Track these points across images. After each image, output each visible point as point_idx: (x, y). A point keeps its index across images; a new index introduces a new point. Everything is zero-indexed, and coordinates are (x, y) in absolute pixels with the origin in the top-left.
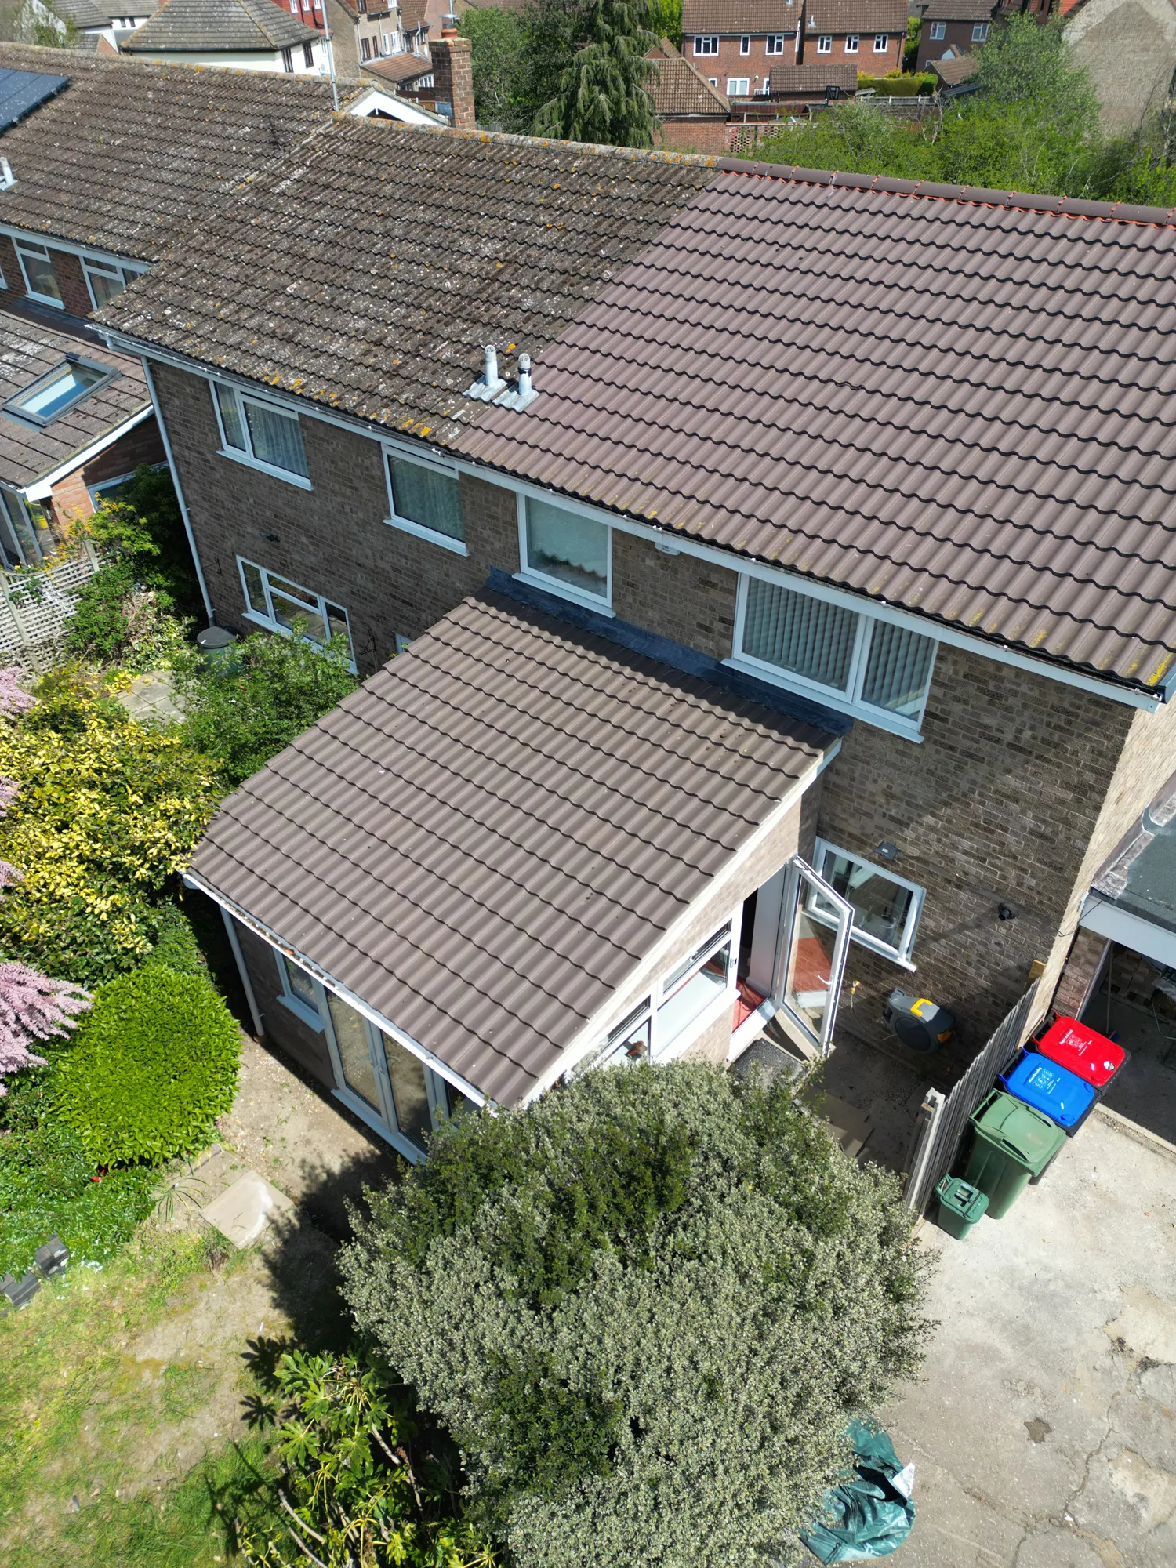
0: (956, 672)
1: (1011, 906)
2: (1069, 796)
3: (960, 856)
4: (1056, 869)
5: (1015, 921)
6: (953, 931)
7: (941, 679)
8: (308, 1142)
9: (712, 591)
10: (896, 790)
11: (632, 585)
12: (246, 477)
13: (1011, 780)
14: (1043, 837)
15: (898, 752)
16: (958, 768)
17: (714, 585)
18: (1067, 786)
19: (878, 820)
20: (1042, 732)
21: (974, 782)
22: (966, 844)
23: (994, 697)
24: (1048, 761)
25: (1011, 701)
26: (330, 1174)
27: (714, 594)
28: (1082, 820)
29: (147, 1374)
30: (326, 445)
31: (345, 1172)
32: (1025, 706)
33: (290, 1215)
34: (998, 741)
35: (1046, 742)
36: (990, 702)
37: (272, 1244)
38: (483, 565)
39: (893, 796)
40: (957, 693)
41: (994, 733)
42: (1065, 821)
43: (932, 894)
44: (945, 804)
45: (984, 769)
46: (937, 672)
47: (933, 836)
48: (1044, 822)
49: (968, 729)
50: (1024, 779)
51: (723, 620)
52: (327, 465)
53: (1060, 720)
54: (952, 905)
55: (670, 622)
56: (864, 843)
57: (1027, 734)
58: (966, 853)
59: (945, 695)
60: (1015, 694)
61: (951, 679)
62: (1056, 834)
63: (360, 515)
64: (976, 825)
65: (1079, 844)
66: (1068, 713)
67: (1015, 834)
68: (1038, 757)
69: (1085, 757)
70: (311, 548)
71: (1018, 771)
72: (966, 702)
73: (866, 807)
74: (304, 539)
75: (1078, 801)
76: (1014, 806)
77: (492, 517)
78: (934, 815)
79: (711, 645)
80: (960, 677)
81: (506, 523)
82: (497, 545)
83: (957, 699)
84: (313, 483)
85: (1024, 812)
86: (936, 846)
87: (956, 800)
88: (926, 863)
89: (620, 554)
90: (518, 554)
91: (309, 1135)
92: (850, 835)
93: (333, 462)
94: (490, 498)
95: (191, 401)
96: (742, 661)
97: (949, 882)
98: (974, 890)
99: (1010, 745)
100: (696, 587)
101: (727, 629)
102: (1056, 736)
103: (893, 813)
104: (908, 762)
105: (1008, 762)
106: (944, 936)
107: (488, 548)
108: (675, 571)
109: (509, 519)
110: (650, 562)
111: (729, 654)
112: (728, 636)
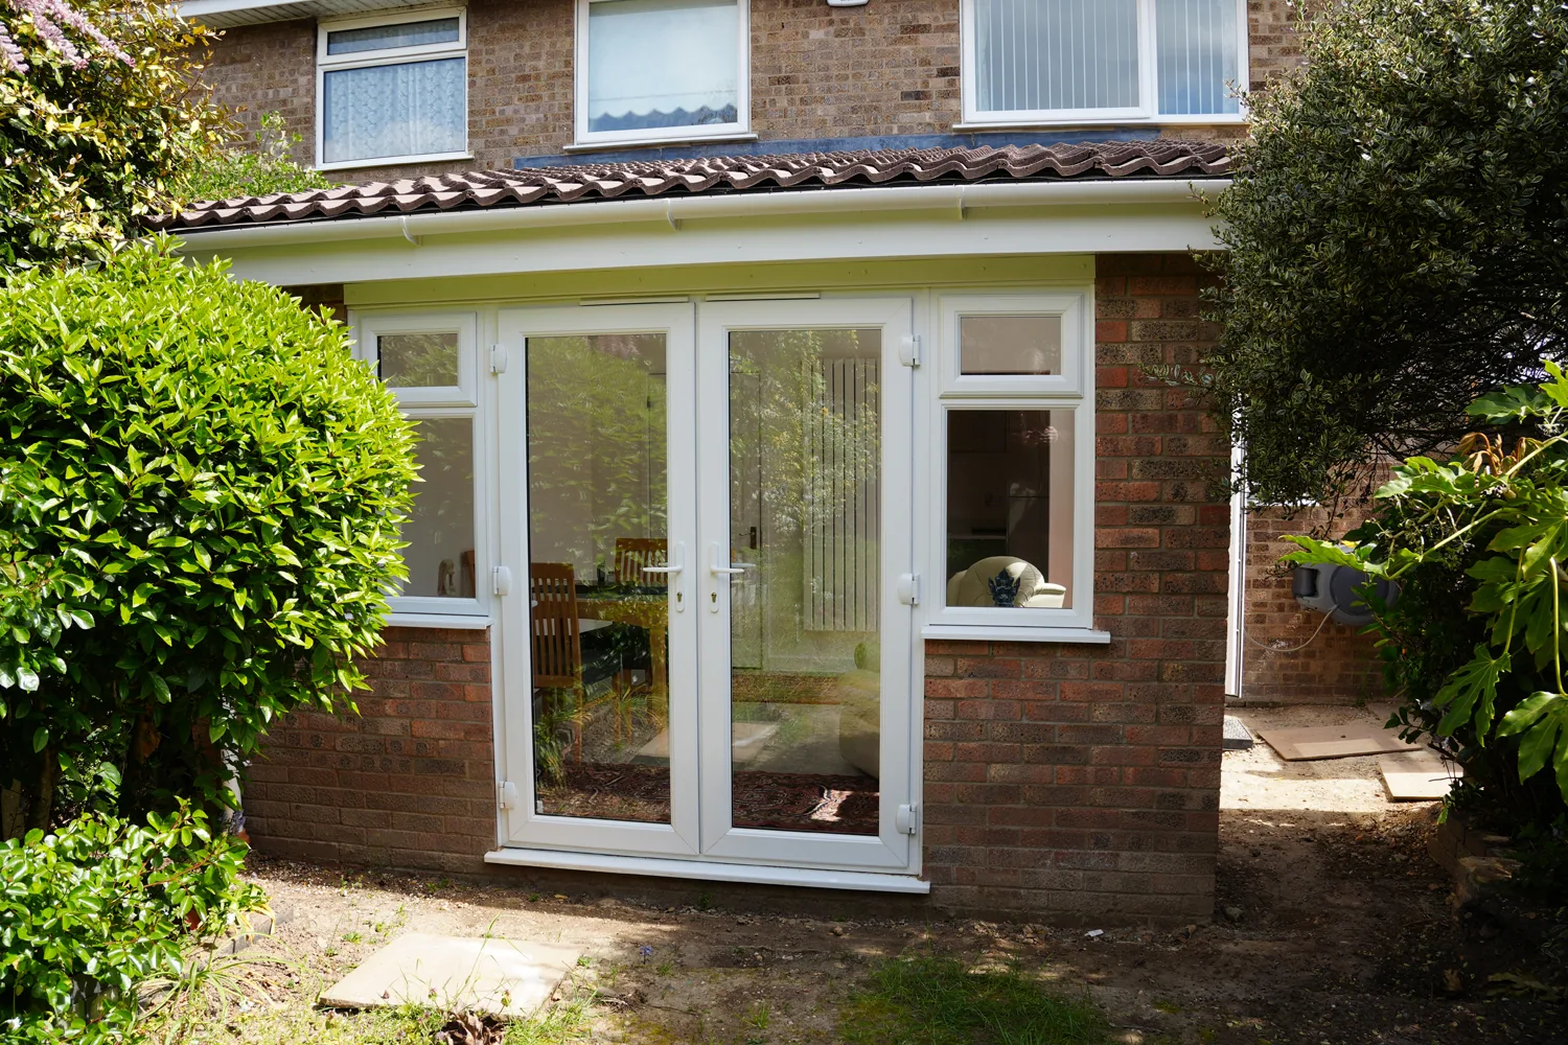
0: (1276, 17)
7: (1263, 32)
9: (922, 37)
11: (788, 80)
17: (924, 29)
27: (924, 41)
40: (1284, 44)
51: (943, 73)
55: (854, 110)
59: (1270, 51)
61: (1272, 29)
77: (525, 78)
79: (927, 116)
80: (1284, 21)
81: (554, 76)
82: (532, 118)
83: (1286, 52)
89: (763, 42)
90: (572, 115)
94: (527, 49)
96: (980, 119)
100: (895, 42)
101: (952, 83)
107: (513, 131)
108: (862, 32)
109: (559, 67)
110: (817, 34)
111: (957, 116)
112: (953, 93)
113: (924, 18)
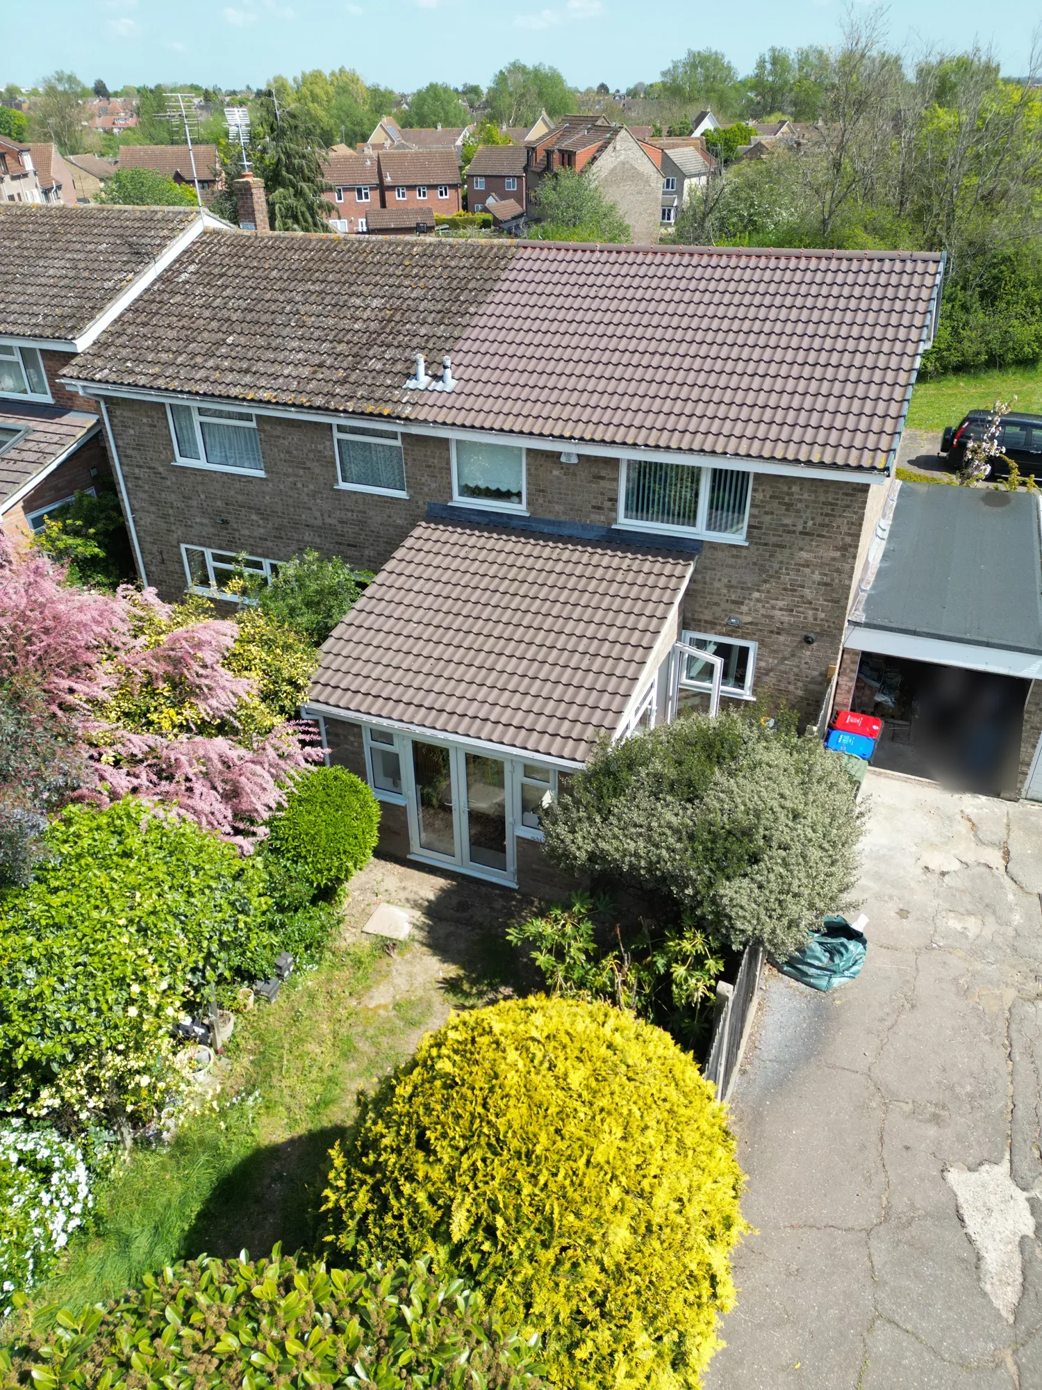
1: (812, 635)
2: (838, 554)
3: (778, 613)
4: (837, 602)
5: (815, 644)
6: (778, 665)
7: (757, 502)
8: (404, 888)
10: (734, 582)
11: (543, 491)
12: (199, 479)
13: (804, 555)
14: (826, 584)
15: (733, 556)
16: (771, 556)
17: (602, 478)
18: (837, 548)
19: (724, 605)
20: (819, 520)
21: (781, 562)
22: (780, 604)
23: (789, 506)
24: (823, 536)
25: (799, 505)
26: (429, 901)
27: (602, 483)
28: (847, 567)
29: (382, 1012)
30: (281, 441)
31: (439, 898)
32: (807, 507)
33: (423, 919)
34: (794, 532)
35: (822, 525)
36: (787, 510)
37: (420, 935)
38: (421, 503)
39: (732, 587)
41: (791, 528)
42: (838, 571)
43: (762, 644)
44: (765, 581)
45: (787, 552)
46: (753, 500)
47: (760, 605)
48: (825, 575)
49: (775, 530)
50: (811, 551)
51: (610, 500)
52: (282, 456)
53: (827, 510)
54: (775, 647)
55: (571, 510)
56: (715, 624)
57: (810, 523)
58: (781, 609)
60: (800, 501)
61: (762, 501)
62: (833, 580)
63: (311, 487)
64: (785, 589)
65: (847, 582)
66: (831, 504)
67: (810, 588)
68: (819, 536)
69: (844, 529)
70: (261, 522)
71: (808, 547)
72: (772, 513)
73: (716, 599)
74: (254, 517)
75: (844, 556)
76: (807, 570)
77: (429, 466)
78: (758, 591)
79: (603, 518)
81: (441, 468)
82: (433, 485)
83: (767, 513)
84: (267, 472)
85: (813, 573)
86: (763, 611)
87: (772, 577)
88: (756, 624)
89: (532, 469)
90: (451, 488)
91: (403, 885)
92: (706, 622)
93: (287, 452)
94: (428, 453)
95: (147, 429)
96: (625, 522)
97: (772, 632)
98: (788, 633)
99: (801, 533)
100: (590, 483)
101: (613, 505)
102: (827, 520)
103: (733, 597)
104: (739, 561)
105: (801, 543)
106: (771, 670)
107: (426, 489)
108: (574, 474)
109: (444, 465)
110: (556, 473)
111: (615, 520)
112: (614, 509)
113: (603, 473)
